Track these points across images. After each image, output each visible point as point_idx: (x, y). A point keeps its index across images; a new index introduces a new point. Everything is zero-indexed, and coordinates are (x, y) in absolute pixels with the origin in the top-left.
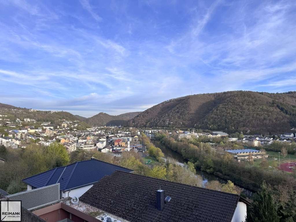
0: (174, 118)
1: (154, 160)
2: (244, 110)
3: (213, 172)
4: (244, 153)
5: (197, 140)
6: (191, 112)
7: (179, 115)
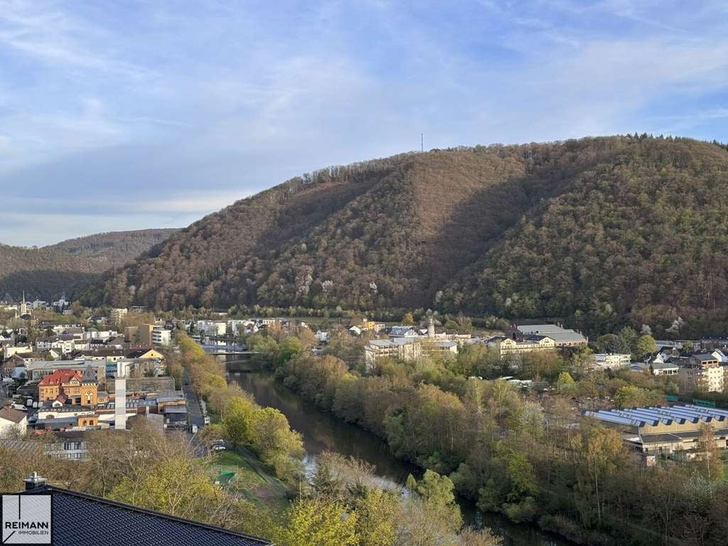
0: (341, 262)
1: (254, 469)
2: (658, 228)
3: (536, 518)
4: (669, 423)
5: (452, 365)
6: (419, 234)
7: (363, 247)
